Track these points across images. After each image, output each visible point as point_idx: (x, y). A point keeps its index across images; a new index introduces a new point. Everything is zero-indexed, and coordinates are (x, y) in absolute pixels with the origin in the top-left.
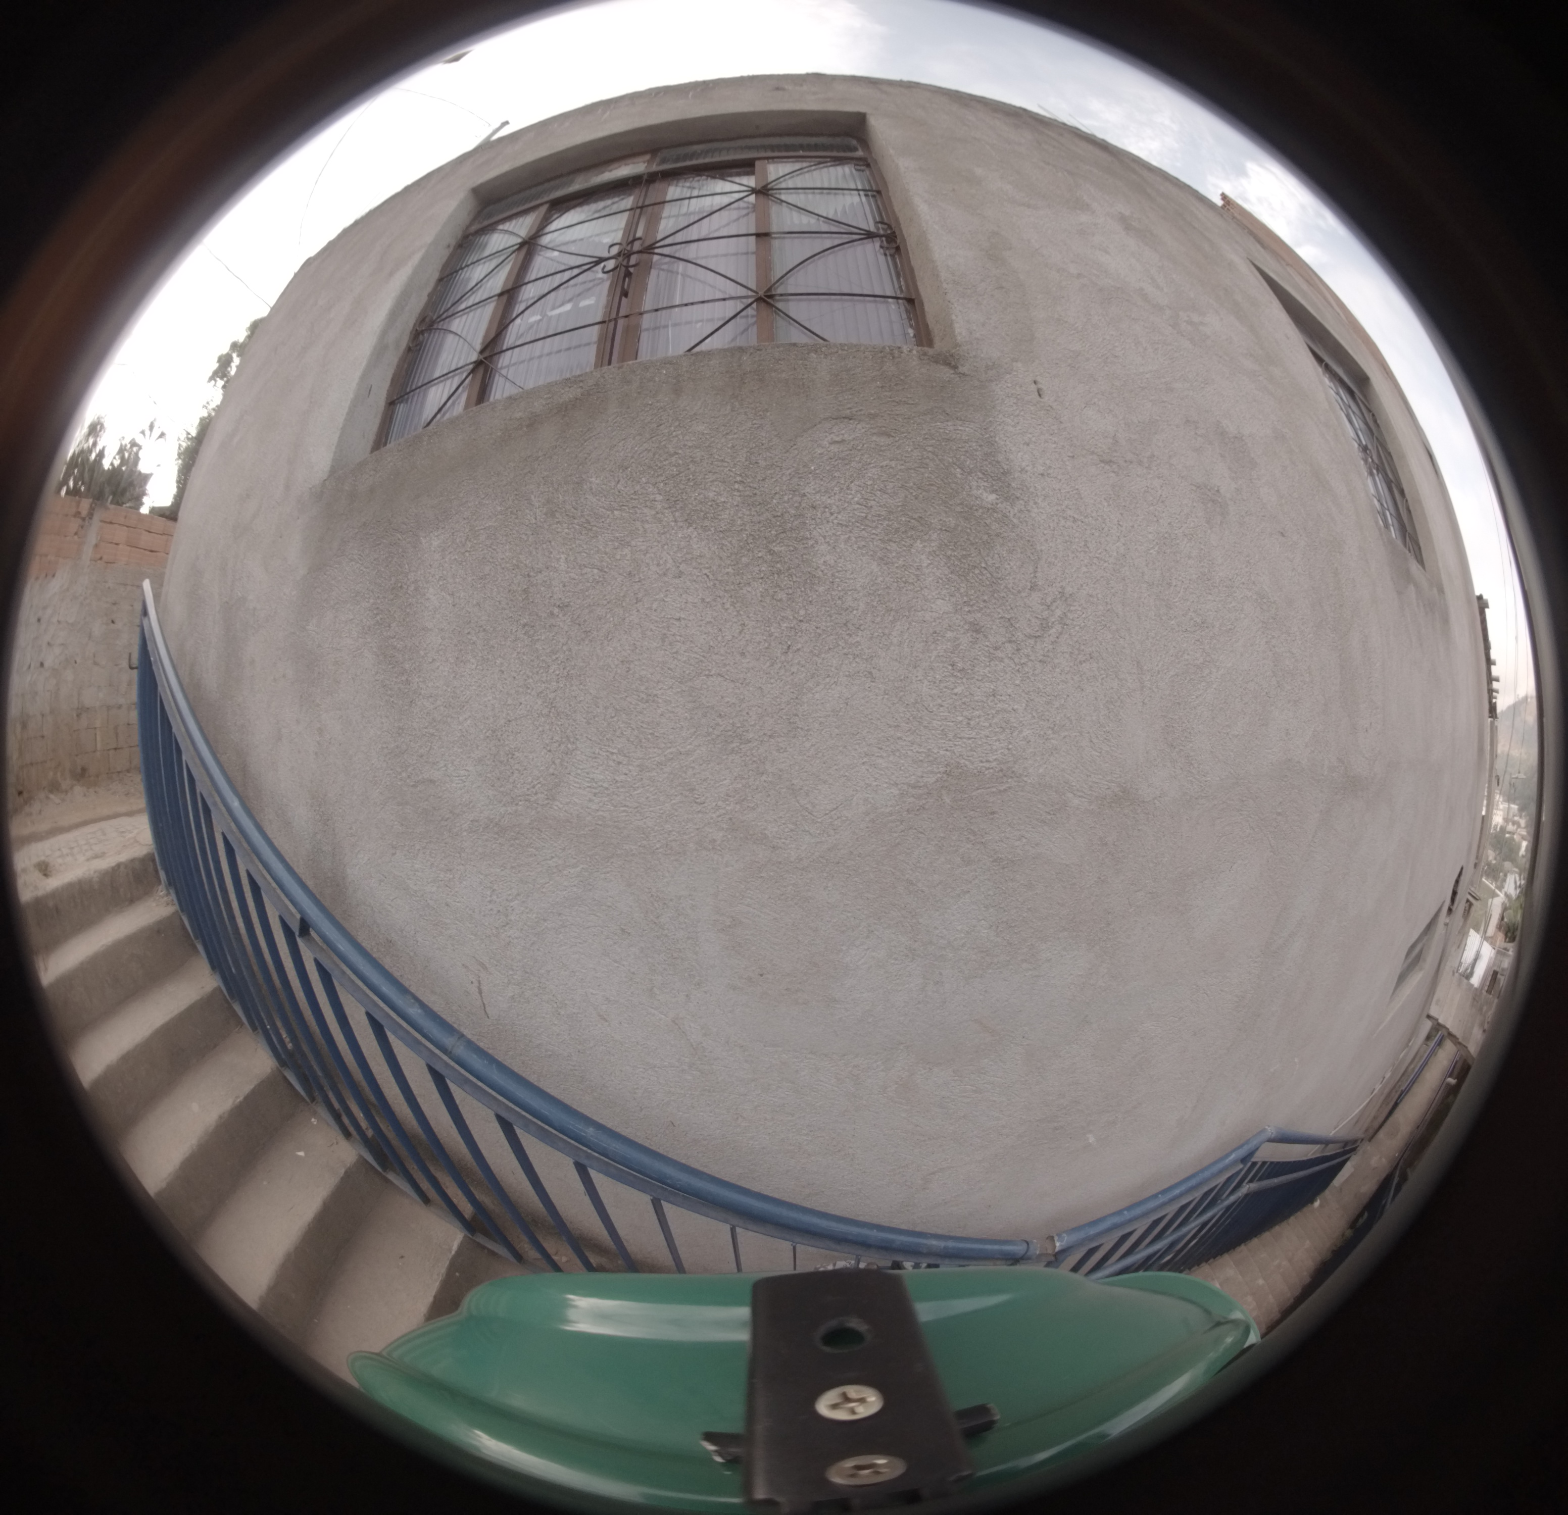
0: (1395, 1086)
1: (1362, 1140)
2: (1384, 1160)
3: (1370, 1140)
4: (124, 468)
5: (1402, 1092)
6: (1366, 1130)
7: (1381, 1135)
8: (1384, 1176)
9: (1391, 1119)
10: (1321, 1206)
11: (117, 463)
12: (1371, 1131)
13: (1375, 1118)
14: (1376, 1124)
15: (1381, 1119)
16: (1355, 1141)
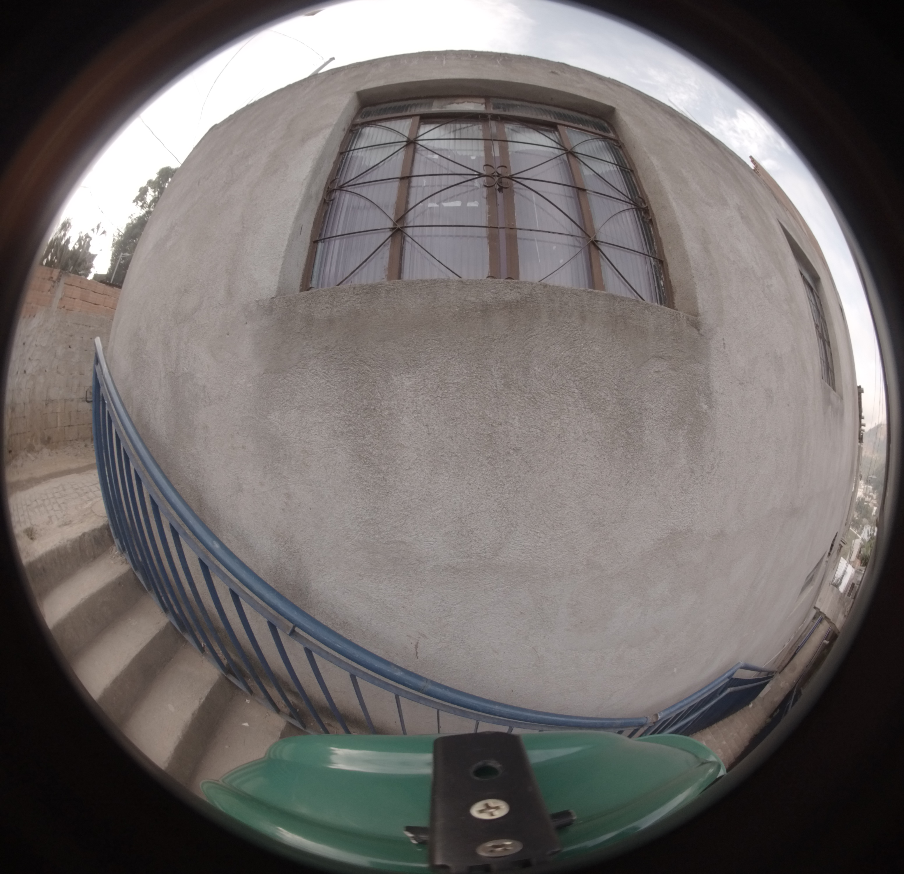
0: (794, 644)
1: (776, 672)
2: (787, 684)
3: (780, 673)
4: (81, 250)
5: (799, 647)
6: (778, 668)
7: (786, 670)
8: (787, 692)
9: (792, 662)
10: (753, 707)
11: (77, 247)
12: (781, 668)
13: (783, 661)
14: (784, 665)
15: (786, 662)
16: (773, 672)
